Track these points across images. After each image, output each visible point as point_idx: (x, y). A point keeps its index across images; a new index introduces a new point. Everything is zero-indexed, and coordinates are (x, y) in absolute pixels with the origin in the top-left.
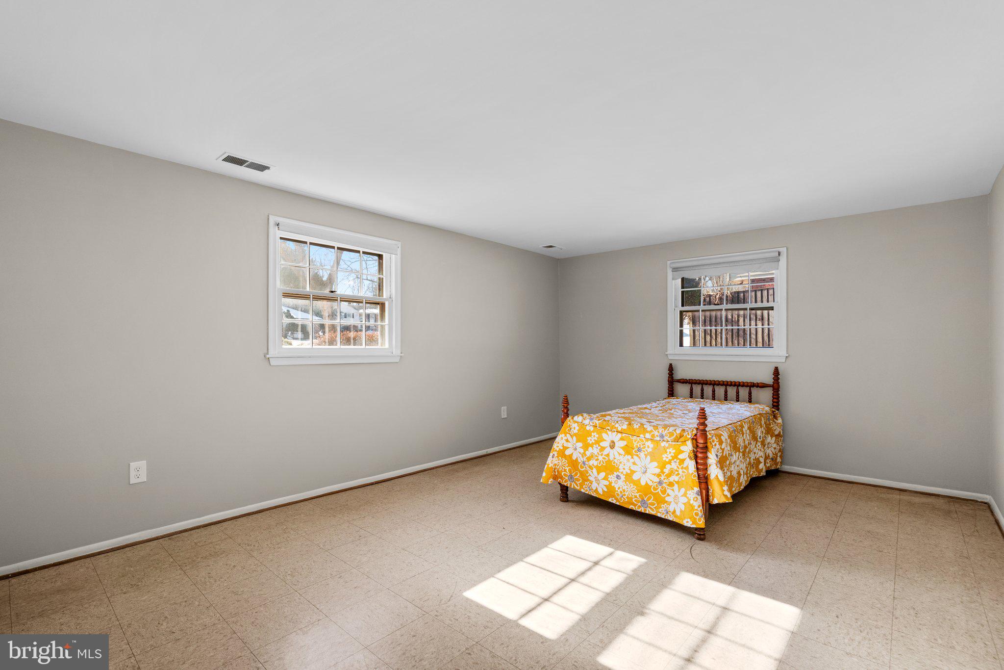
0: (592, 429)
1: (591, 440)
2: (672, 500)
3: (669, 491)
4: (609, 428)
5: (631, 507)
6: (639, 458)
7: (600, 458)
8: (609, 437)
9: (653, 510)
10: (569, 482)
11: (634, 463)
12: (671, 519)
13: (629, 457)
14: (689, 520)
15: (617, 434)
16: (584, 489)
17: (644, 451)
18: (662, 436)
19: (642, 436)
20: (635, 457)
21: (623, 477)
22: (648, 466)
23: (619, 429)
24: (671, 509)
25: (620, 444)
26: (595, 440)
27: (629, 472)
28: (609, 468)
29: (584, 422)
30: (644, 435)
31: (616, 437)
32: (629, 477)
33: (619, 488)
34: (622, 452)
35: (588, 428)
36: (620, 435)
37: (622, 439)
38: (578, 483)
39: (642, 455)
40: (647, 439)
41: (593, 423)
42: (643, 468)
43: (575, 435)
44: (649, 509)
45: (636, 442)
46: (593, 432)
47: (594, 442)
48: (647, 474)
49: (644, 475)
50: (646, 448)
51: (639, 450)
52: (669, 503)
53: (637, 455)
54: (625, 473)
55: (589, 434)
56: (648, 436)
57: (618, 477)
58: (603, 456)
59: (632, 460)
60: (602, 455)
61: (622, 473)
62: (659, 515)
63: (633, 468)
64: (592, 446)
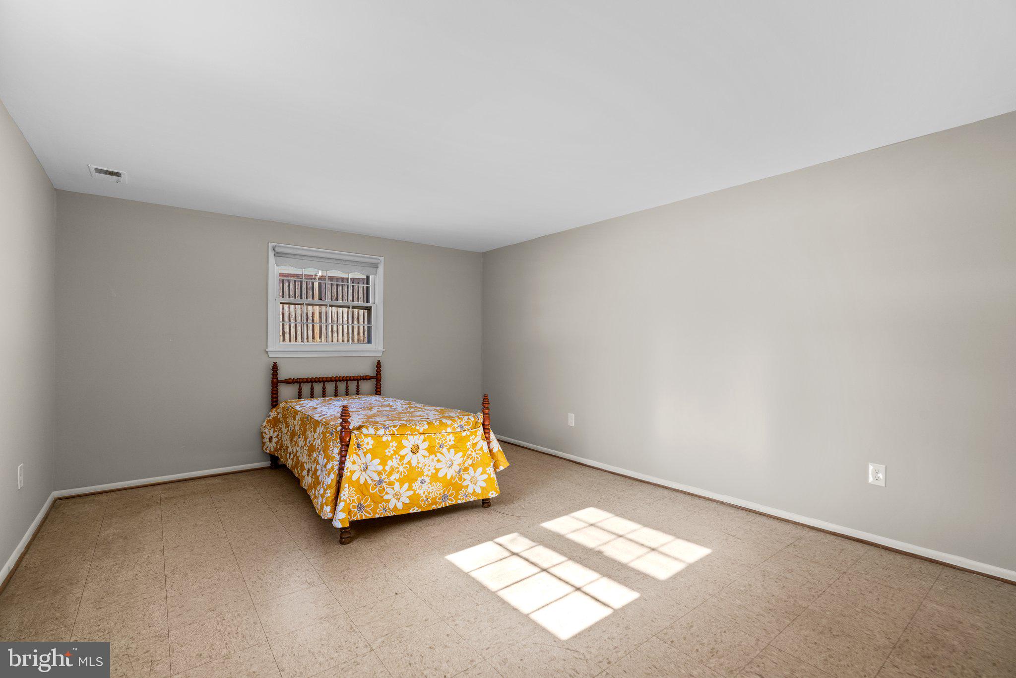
0: (390, 438)
1: (389, 452)
2: (469, 483)
3: (465, 476)
4: (409, 432)
5: (434, 507)
6: (442, 453)
7: (401, 469)
8: (409, 442)
9: (452, 500)
10: (359, 514)
11: (439, 461)
12: (473, 500)
13: (433, 456)
14: (493, 492)
15: (420, 436)
16: (378, 514)
17: (446, 446)
18: (461, 427)
19: (444, 431)
20: (438, 455)
21: (427, 480)
22: (453, 459)
23: (421, 430)
24: (470, 490)
25: (423, 446)
26: (394, 450)
27: (434, 471)
28: (411, 476)
29: (378, 433)
30: (446, 430)
31: (418, 440)
32: (435, 477)
33: (424, 493)
34: (426, 453)
35: (384, 439)
36: (422, 436)
37: (424, 440)
38: (369, 510)
39: (445, 450)
40: (449, 434)
41: (390, 431)
42: (448, 463)
43: (369, 451)
44: (449, 501)
45: (438, 439)
46: (391, 441)
47: (393, 452)
48: (453, 467)
49: (450, 469)
50: (448, 442)
51: (441, 446)
52: (467, 487)
53: (439, 452)
54: (430, 474)
55: (386, 445)
56: (449, 430)
57: (423, 482)
58: (404, 466)
59: (436, 459)
60: (402, 465)
61: (427, 475)
62: (459, 502)
63: (438, 466)
64: (391, 458)
